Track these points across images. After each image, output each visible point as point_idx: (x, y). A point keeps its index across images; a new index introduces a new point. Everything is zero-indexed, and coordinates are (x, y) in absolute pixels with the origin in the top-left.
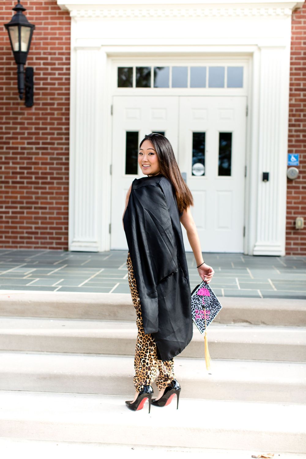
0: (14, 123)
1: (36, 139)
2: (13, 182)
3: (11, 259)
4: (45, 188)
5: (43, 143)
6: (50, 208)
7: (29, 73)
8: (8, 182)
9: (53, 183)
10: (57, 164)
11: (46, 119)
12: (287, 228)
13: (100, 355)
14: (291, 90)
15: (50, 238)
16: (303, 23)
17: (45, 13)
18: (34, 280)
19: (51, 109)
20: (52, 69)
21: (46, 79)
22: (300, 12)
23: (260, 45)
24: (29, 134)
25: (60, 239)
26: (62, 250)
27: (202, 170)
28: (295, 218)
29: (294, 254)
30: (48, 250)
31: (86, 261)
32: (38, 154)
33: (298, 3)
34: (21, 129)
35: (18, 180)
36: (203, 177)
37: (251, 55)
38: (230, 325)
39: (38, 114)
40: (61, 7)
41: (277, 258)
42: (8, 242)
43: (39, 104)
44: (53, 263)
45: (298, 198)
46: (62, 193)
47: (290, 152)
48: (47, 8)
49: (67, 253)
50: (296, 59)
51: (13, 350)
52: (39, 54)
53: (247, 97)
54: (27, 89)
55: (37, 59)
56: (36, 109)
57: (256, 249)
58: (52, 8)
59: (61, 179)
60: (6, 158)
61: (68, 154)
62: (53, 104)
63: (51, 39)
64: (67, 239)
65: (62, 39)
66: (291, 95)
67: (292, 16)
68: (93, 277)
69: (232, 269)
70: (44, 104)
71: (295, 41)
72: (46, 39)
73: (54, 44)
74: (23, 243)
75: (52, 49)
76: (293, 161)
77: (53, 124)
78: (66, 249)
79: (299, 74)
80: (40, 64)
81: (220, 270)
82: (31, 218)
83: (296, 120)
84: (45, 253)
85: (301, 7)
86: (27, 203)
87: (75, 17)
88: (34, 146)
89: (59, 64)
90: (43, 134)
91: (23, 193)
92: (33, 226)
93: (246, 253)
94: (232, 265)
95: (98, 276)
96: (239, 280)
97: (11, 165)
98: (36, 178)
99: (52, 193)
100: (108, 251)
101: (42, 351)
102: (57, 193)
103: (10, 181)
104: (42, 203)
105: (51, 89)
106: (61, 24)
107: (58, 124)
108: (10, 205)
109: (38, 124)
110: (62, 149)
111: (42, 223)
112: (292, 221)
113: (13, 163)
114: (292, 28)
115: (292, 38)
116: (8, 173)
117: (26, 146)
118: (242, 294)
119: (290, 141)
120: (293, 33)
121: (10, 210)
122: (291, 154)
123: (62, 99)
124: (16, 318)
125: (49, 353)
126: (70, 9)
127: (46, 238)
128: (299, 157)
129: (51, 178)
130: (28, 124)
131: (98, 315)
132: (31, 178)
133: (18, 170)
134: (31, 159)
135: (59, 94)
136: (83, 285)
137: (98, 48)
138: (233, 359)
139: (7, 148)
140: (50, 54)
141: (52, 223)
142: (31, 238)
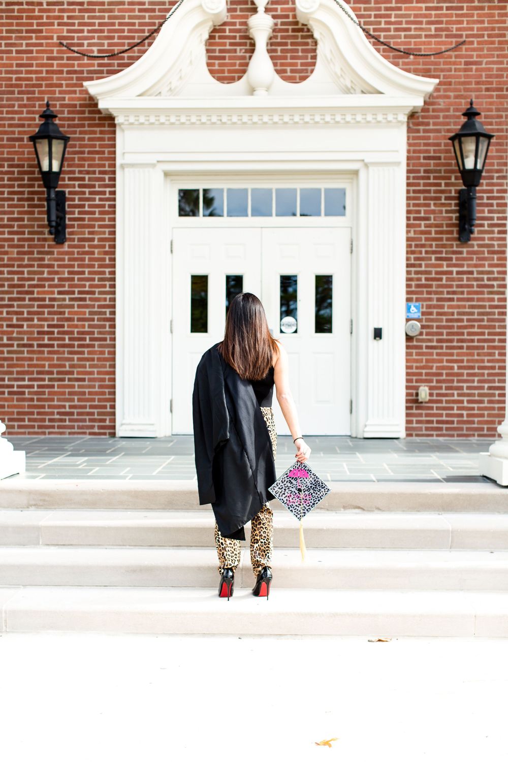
0: (39, 266)
1: (70, 286)
2: (39, 346)
3: (46, 448)
4: (83, 353)
5: (80, 293)
6: (90, 380)
7: (61, 198)
8: (31, 346)
9: (93, 346)
10: (99, 320)
11: (83, 260)
12: (407, 401)
13: (192, 548)
14: (408, 219)
15: (91, 420)
16: (421, 131)
17: (80, 119)
18: (94, 469)
19: (90, 246)
20: (90, 193)
21: (83, 206)
22: (418, 118)
23: (366, 161)
24: (60, 279)
25: (104, 421)
26: (107, 436)
27: (293, 325)
28: (417, 388)
29: (417, 435)
30: (88, 437)
31: (147, 448)
32: (72, 306)
33: (414, 107)
34: (49, 273)
35: (46, 342)
36: (295, 334)
37: (356, 173)
38: (339, 512)
39: (73, 253)
40: (102, 111)
41: (395, 440)
42: (33, 427)
43: (73, 240)
44: (106, 451)
45: (421, 361)
46: (106, 360)
47: (409, 300)
48: (83, 112)
49: (116, 439)
50: (414, 178)
51: (90, 545)
52: (74, 172)
53: (351, 228)
54: (58, 220)
55: (70, 179)
56: (69, 246)
57: (366, 429)
58: (90, 112)
59: (105, 339)
60: (29, 313)
61: (114, 306)
62: (93, 240)
63: (89, 153)
64: (114, 421)
65: (103, 153)
66: (408, 226)
67: (408, 123)
68: (164, 465)
69: (338, 453)
70: (80, 240)
71: (412, 154)
72: (83, 153)
73: (94, 159)
74: (53, 427)
75: (89, 166)
76: (413, 312)
77: (93, 266)
78: (113, 435)
79: (418, 198)
80: (74, 186)
81: (322, 455)
82: (64, 393)
83: (416, 259)
84: (85, 439)
85: (420, 111)
86: (58, 373)
87: (122, 124)
88: (67, 297)
89: (100, 186)
90: (79, 279)
91: (52, 359)
92: (67, 404)
93: (354, 435)
94: (337, 449)
95: (169, 464)
96: (347, 465)
97: (36, 322)
98: (70, 339)
99: (93, 360)
100: (169, 437)
101: (124, 545)
102: (99, 359)
103: (35, 343)
104: (78, 373)
105: (90, 220)
106: (101, 132)
107: (100, 266)
108: (35, 376)
109: (73, 266)
110: (105, 300)
111: (79, 400)
112: (414, 392)
113: (39, 320)
114: (408, 138)
115: (408, 151)
116: (32, 333)
117: (56, 296)
118: (352, 479)
119: (408, 286)
120: (409, 145)
121: (36, 383)
122: (410, 304)
123: (104, 233)
124: (86, 511)
125: (132, 547)
126: (115, 114)
127: (84, 421)
128: (421, 306)
129: (91, 339)
130: (59, 266)
131: (185, 505)
132: (64, 339)
133: (46, 329)
134: (64, 313)
135: (100, 226)
136: (157, 473)
137: (153, 166)
138: (344, 547)
139: (30, 300)
140: (88, 172)
141: (94, 400)
142: (65, 420)
